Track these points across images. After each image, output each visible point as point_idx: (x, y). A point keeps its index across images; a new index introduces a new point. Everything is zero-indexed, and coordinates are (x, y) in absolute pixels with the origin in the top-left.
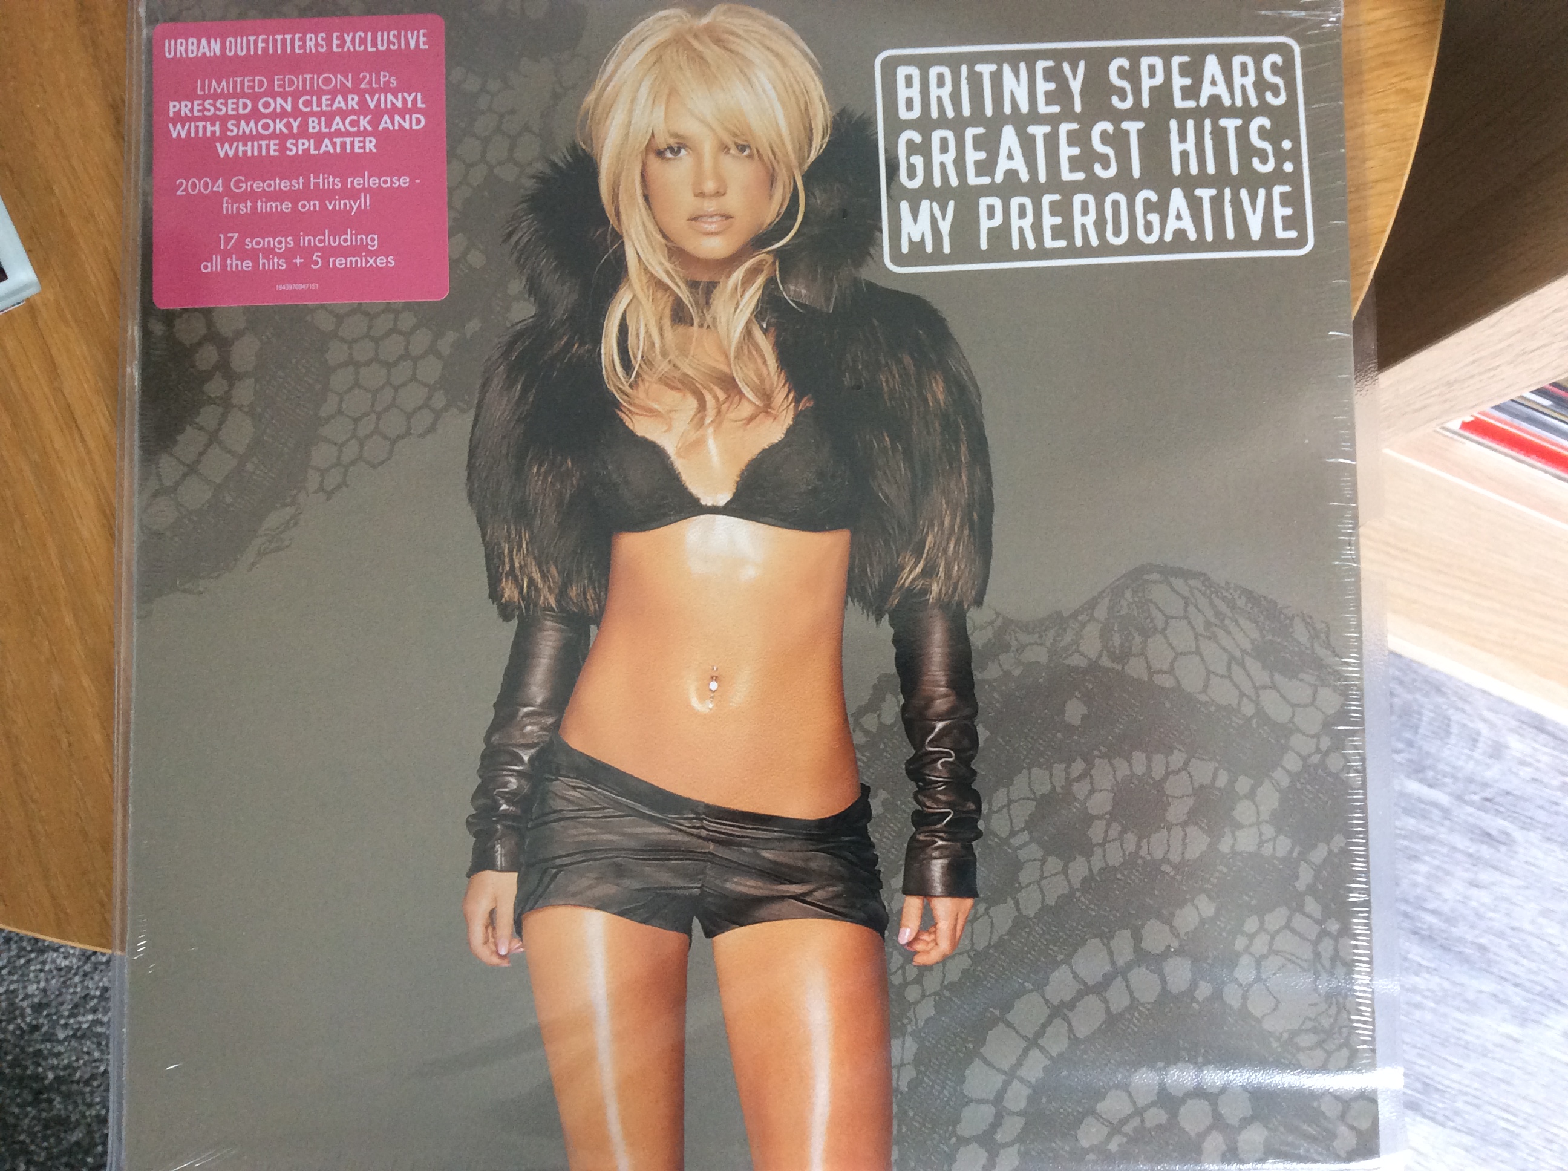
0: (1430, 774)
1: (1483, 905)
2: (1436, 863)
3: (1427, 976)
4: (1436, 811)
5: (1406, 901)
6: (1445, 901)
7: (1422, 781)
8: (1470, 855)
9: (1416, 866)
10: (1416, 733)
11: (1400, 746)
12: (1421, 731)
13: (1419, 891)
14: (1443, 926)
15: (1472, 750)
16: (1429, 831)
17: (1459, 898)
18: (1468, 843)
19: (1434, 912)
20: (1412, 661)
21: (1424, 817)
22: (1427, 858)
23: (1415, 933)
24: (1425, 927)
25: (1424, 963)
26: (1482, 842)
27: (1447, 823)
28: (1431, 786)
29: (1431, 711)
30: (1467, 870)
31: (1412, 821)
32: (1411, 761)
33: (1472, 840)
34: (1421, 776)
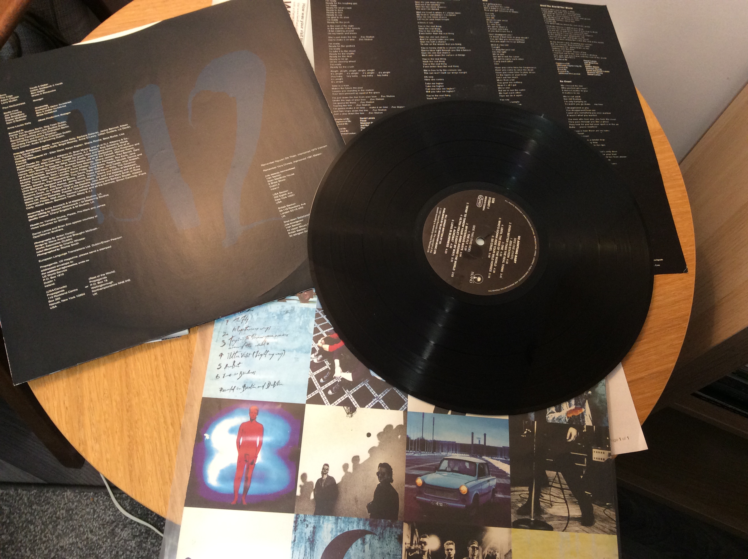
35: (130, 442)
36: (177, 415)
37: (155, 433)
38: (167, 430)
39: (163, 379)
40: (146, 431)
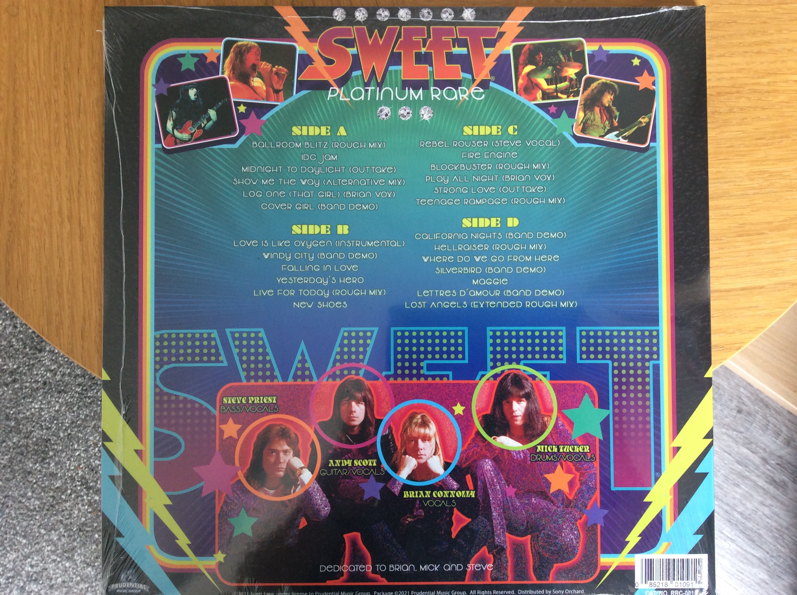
0: (754, 446)
1: (764, 514)
2: (747, 489)
3: (730, 543)
4: (751, 464)
5: (728, 505)
6: (748, 509)
7: (748, 449)
8: (764, 489)
9: (737, 489)
10: (752, 424)
11: (742, 429)
12: (754, 425)
13: (736, 501)
14: (744, 521)
15: (776, 439)
16: (747, 474)
17: (754, 509)
18: (764, 483)
19: (741, 513)
20: (758, 390)
21: (746, 466)
22: (743, 487)
23: (729, 521)
24: (734, 519)
25: (730, 536)
26: (771, 484)
27: (756, 471)
28: (752, 452)
29: (761, 416)
30: (761, 496)
31: (740, 467)
32: (746, 438)
33: (766, 482)
34: (749, 446)
35: (11, 231)
36: (76, 205)
37: (45, 225)
38: (62, 223)
39: (63, 150)
40: (33, 220)
